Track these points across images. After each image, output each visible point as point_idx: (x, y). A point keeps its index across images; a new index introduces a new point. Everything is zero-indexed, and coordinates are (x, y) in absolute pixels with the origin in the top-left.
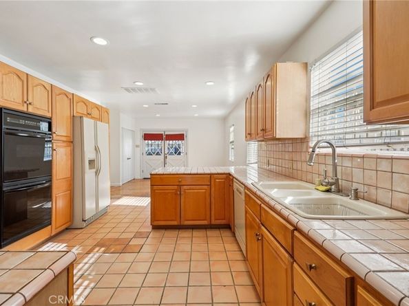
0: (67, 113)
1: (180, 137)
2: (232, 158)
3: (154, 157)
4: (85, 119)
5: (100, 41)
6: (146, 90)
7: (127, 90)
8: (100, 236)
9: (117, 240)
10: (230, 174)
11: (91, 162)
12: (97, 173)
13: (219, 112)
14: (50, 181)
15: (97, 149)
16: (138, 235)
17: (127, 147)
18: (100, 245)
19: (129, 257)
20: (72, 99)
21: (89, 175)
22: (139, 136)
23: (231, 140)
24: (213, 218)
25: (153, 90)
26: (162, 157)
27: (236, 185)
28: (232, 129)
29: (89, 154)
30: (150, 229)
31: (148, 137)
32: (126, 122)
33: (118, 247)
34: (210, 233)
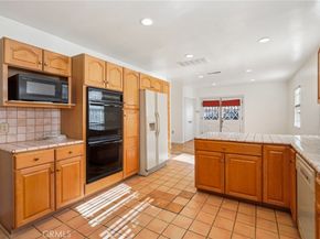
0: (135, 88)
1: (236, 103)
2: (297, 124)
3: (211, 121)
4: (147, 92)
5: (147, 22)
6: (197, 61)
7: (182, 64)
8: (154, 187)
9: (165, 194)
10: (291, 146)
11: (152, 125)
12: (157, 134)
13: (281, 74)
14: (122, 138)
15: (156, 115)
16: (183, 194)
17: (189, 113)
18: (151, 195)
19: (169, 216)
20: (138, 76)
21: (150, 135)
22: (199, 103)
23: (297, 103)
24: (265, 195)
25: (203, 60)
26: (219, 120)
27: (300, 164)
28: (298, 91)
29: (150, 118)
30: (194, 190)
31: (206, 104)
32: (189, 92)
33: (163, 202)
34: (261, 213)
